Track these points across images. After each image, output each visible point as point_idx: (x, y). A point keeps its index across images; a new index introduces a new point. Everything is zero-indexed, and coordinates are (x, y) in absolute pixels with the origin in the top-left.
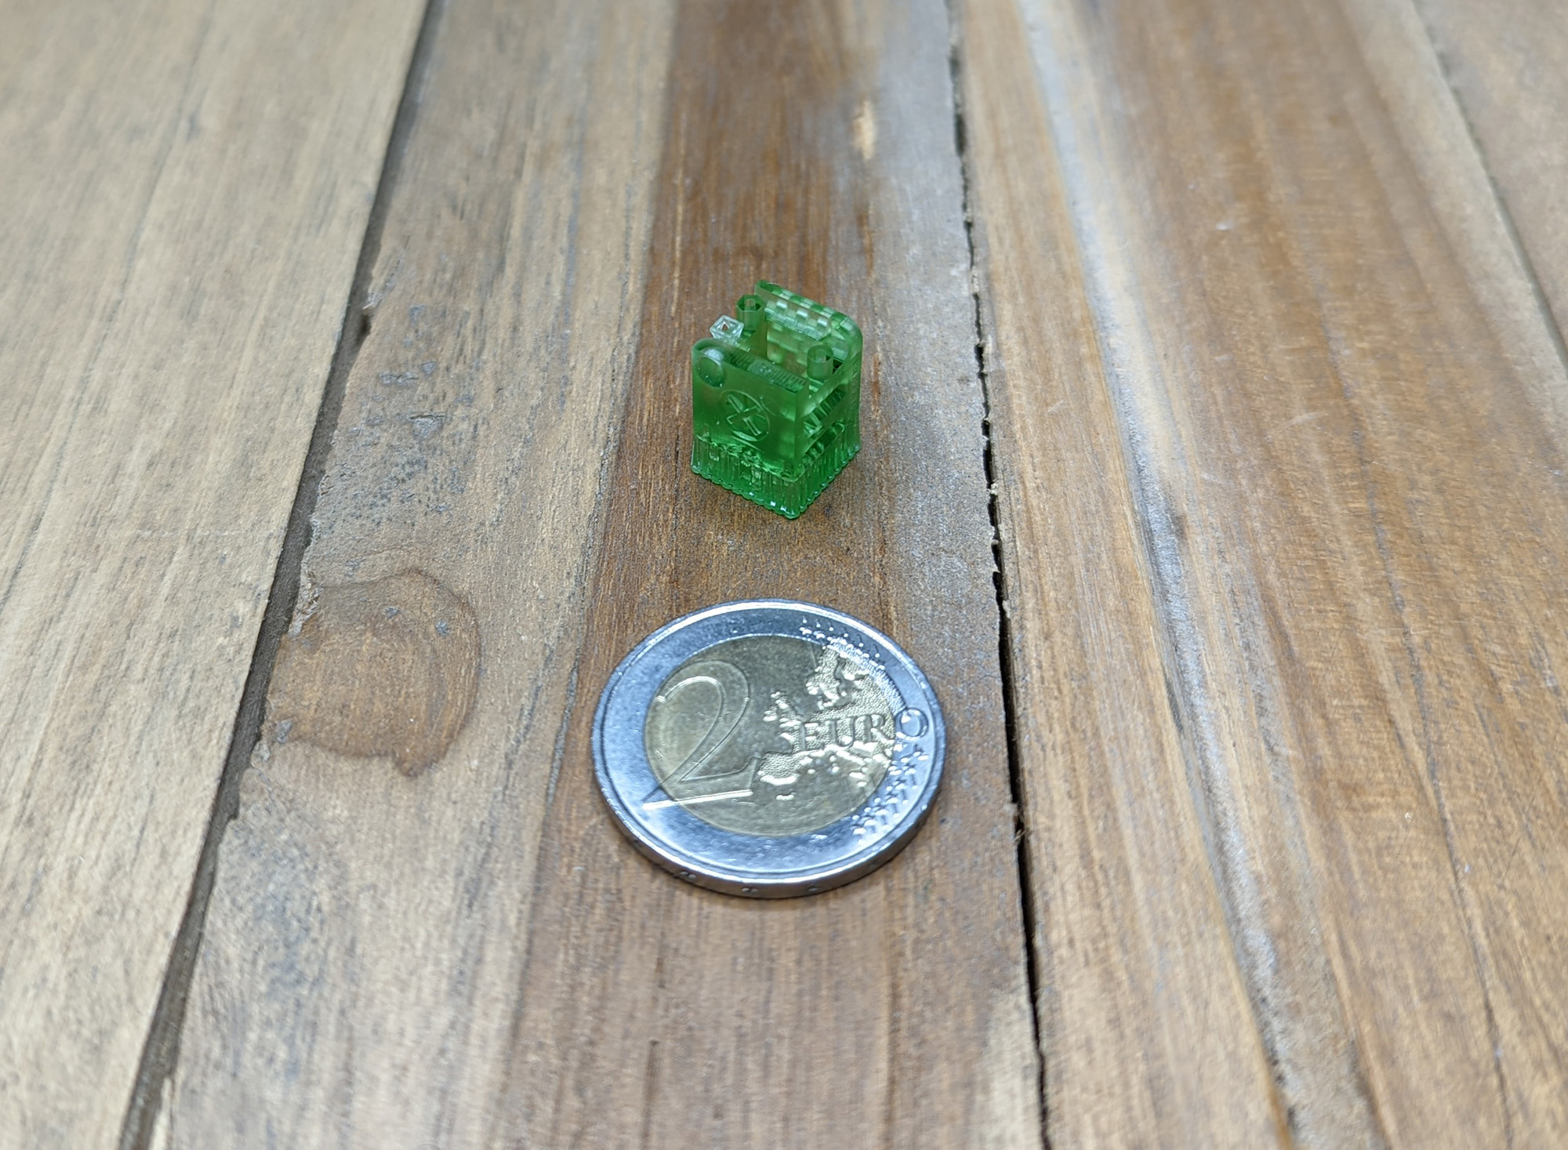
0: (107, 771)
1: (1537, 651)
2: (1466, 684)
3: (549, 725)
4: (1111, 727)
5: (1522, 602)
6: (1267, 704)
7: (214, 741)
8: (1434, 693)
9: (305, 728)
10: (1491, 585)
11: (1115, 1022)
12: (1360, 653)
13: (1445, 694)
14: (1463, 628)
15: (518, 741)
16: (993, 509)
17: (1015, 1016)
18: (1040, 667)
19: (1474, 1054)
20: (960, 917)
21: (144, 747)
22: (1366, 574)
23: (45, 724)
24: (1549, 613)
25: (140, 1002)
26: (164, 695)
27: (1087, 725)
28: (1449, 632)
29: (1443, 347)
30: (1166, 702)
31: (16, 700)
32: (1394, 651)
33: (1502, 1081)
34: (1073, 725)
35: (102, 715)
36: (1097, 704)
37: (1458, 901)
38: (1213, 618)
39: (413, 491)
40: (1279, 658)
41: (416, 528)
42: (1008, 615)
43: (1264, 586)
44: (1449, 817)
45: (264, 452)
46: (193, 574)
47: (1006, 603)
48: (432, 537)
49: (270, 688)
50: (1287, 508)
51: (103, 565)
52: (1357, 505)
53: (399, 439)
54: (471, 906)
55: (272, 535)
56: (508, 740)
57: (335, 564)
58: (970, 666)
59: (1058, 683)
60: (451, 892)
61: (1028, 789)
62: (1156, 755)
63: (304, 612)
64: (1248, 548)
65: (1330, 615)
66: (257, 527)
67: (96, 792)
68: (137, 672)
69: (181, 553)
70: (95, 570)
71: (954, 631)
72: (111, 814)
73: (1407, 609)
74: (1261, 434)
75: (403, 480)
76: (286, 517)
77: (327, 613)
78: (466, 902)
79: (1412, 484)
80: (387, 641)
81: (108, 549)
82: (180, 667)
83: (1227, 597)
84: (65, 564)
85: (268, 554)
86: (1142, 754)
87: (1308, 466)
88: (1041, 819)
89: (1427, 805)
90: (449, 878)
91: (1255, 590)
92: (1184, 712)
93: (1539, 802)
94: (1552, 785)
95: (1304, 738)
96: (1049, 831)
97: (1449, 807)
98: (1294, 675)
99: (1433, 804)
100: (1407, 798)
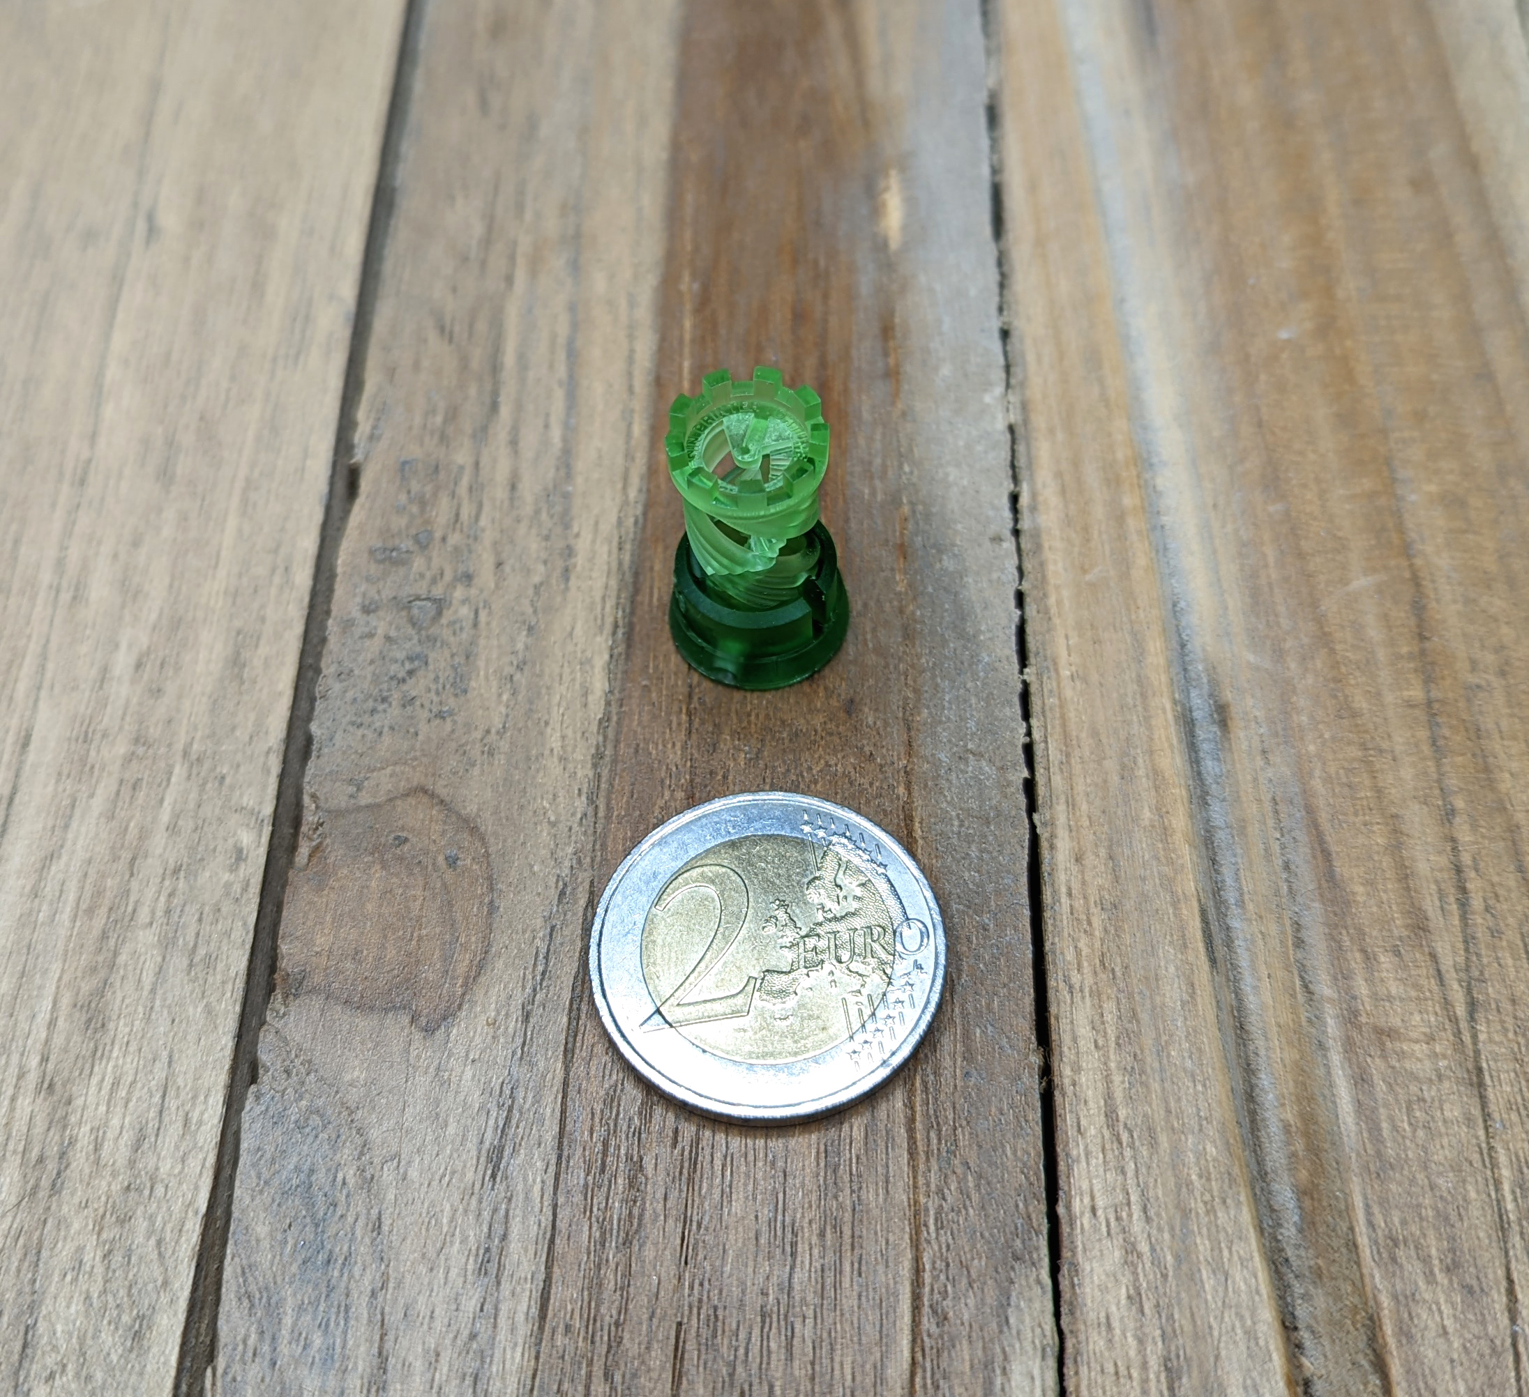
0: (123, 1030)
3: (565, 970)
4: (1141, 962)
6: (1304, 934)
7: (229, 994)
8: (1480, 921)
9: (319, 978)
12: (1405, 875)
13: (1491, 921)
14: (1515, 842)
15: (535, 990)
16: (1025, 697)
18: (1070, 894)
21: (158, 1003)
23: (57, 976)
26: (174, 941)
27: (1115, 962)
28: (1500, 847)
30: (1199, 935)
31: (25, 950)
32: (1441, 871)
33: (1517, 1355)
34: (1102, 963)
35: (112, 966)
36: (1127, 939)
37: (1487, 1160)
38: (1254, 830)
39: (414, 693)
40: (1319, 881)
41: (420, 737)
42: (1038, 831)
43: (1306, 792)
44: (1484, 1065)
45: (257, 646)
46: (193, 796)
47: (1036, 817)
48: (438, 748)
49: (281, 932)
50: (1336, 697)
51: (99, 791)
52: (1411, 693)
53: (398, 628)
54: (493, 1176)
55: (270, 749)
56: (524, 987)
57: (338, 784)
58: (998, 893)
59: (1088, 915)
60: (474, 1161)
61: (1054, 1037)
62: (1186, 997)
63: (311, 839)
64: (1293, 747)
65: (1375, 828)
66: (255, 739)
67: (115, 1054)
68: (144, 915)
69: (179, 771)
70: (92, 796)
71: (981, 851)
72: (130, 1079)
73: (1457, 820)
74: (1315, 604)
75: (404, 680)
76: (284, 726)
77: (333, 843)
78: (489, 1172)
79: (1474, 665)
80: (397, 875)
81: (103, 769)
82: (187, 908)
83: (1268, 806)
84: (60, 789)
85: (269, 772)
86: (1172, 993)
87: (1362, 644)
88: (1067, 1071)
89: (1463, 1052)
90: (472, 1145)
91: (1298, 799)
92: (1219, 940)
95: (1341, 975)
96: (1074, 1085)
97: (1485, 1052)
98: (1334, 902)
99: (1470, 1049)
100: (1442, 1043)
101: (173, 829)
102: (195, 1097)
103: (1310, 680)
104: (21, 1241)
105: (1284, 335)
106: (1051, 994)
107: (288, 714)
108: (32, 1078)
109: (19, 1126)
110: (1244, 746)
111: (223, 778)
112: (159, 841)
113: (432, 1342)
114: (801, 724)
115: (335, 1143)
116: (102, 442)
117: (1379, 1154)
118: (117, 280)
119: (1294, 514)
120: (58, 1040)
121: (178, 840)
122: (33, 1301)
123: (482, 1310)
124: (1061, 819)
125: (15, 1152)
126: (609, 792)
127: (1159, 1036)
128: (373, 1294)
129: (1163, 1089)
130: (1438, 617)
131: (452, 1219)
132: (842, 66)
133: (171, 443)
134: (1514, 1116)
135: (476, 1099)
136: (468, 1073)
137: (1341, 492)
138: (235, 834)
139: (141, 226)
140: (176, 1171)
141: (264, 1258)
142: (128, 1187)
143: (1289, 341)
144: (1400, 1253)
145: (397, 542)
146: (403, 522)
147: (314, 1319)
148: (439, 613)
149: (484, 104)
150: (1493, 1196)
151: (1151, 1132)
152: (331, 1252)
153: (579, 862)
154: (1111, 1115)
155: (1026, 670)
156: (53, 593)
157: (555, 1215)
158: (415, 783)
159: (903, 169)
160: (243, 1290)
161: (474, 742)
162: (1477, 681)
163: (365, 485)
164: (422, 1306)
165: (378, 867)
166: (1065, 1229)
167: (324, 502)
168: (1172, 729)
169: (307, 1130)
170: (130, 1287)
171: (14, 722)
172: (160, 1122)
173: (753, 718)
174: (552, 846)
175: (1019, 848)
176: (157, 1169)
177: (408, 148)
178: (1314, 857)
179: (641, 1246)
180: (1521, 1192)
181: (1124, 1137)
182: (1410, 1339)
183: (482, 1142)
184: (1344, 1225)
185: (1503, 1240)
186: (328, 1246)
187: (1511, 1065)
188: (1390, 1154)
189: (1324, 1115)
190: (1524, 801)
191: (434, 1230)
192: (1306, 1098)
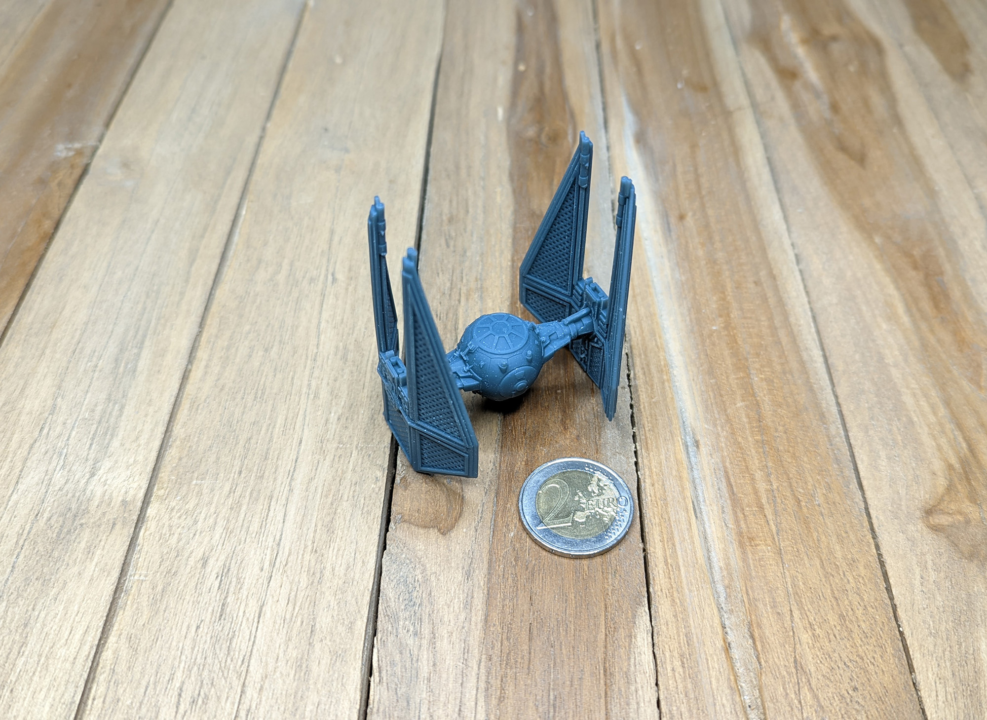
0: (340, 533)
1: (814, 491)
2: (791, 502)
3: (488, 516)
4: (674, 517)
5: (810, 474)
6: (725, 509)
7: (376, 523)
8: (780, 506)
9: (406, 517)
10: (800, 468)
11: (675, 616)
12: (756, 491)
13: (783, 506)
14: (790, 483)
15: (478, 523)
16: (634, 436)
17: (644, 614)
19: (786, 625)
20: (626, 582)
21: (352, 525)
22: (759, 463)
23: (316, 517)
24: (819, 478)
25: (362, 613)
26: (356, 506)
27: (666, 516)
28: (785, 484)
29: (790, 377)
30: (692, 508)
31: (304, 508)
32: (767, 491)
33: (794, 632)
34: (662, 517)
35: (335, 514)
36: (669, 509)
37: (783, 575)
38: (708, 478)
40: (729, 493)
42: (640, 477)
43: (725, 467)
44: (782, 548)
47: (639, 472)
49: (393, 503)
50: (733, 438)
51: (327, 458)
52: (757, 438)
54: (468, 579)
56: (475, 522)
59: (656, 501)
60: (461, 574)
61: (647, 539)
62: (688, 527)
63: (400, 475)
64: (720, 453)
65: (747, 478)
66: (380, 443)
67: (337, 541)
68: (345, 497)
69: (354, 453)
70: (325, 460)
72: (344, 548)
73: (772, 476)
74: (726, 410)
76: (390, 439)
77: (409, 476)
78: (466, 577)
79: (776, 430)
80: (431, 486)
81: (328, 452)
82: (360, 496)
83: (713, 471)
84: (313, 457)
85: (385, 453)
86: (684, 526)
87: (741, 422)
88: (652, 549)
89: (775, 544)
90: (460, 569)
91: (722, 469)
92: (698, 511)
93: (811, 544)
94: (815, 537)
95: (737, 521)
96: (654, 552)
97: (782, 545)
98: (734, 500)
99: (777, 544)
100: (769, 542)
101: (353, 471)
102: (366, 555)
104: (309, 598)
105: (714, 328)
106: (646, 525)
108: (310, 548)
109: (306, 563)
110: (705, 453)
111: (370, 455)
112: (349, 474)
113: (450, 629)
114: (562, 442)
115: (414, 568)
116: (321, 347)
117: (750, 574)
118: (323, 294)
120: (318, 536)
121: (356, 474)
122: (314, 617)
123: (466, 620)
124: (647, 473)
125: (304, 571)
126: (500, 462)
127: (680, 539)
128: (429, 615)
129: (682, 555)
130: (765, 415)
131: (455, 592)
134: (791, 563)
135: (461, 555)
136: (458, 547)
137: (734, 376)
138: (375, 473)
139: (330, 277)
140: (361, 577)
141: (392, 604)
142: (345, 582)
143: (716, 330)
144: (758, 604)
147: (410, 623)
150: (785, 586)
151: (679, 568)
152: (415, 602)
153: (491, 483)
154: (666, 562)
155: (634, 429)
156: (307, 395)
157: (488, 591)
160: (385, 613)
162: (777, 435)
164: (446, 619)
165: (424, 483)
166: (653, 595)
168: (681, 446)
169: (405, 564)
170: (347, 613)
171: (296, 436)
172: (354, 562)
173: (546, 440)
174: (482, 478)
175: (633, 481)
176: (354, 576)
178: (728, 486)
179: (517, 601)
180: (794, 585)
181: (670, 568)
182: (761, 628)
183: (463, 568)
184: (740, 595)
185: (789, 599)
186: (413, 600)
187: (790, 548)
188: (754, 574)
189: (733, 563)
190: (793, 471)
191: (449, 595)
192: (727, 558)
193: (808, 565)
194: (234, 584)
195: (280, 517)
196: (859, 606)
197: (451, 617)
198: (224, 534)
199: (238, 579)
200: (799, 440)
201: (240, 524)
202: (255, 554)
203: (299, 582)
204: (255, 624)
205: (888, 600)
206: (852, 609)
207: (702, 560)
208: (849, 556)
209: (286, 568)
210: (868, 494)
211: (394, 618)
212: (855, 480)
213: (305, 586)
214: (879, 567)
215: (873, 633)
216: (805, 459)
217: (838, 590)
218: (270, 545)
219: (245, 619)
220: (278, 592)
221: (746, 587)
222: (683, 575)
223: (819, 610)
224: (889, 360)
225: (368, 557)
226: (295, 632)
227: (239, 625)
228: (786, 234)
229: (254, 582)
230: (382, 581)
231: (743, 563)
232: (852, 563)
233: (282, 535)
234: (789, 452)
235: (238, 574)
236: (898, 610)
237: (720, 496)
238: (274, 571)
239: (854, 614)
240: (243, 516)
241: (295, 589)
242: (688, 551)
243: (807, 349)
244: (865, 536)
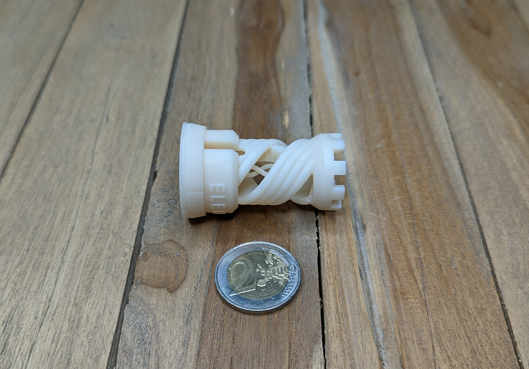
0: (95, 292)
1: (452, 259)
2: (434, 267)
3: (205, 279)
4: (345, 278)
5: (449, 246)
6: (384, 273)
7: (122, 284)
8: (426, 270)
9: (144, 281)
10: (442, 242)
12: (408, 260)
13: (428, 270)
14: (434, 253)
15: (198, 284)
16: (317, 222)
17: (319, 350)
18: (327, 264)
19: (429, 358)
20: (306, 326)
21: (104, 286)
23: (79, 280)
24: (456, 249)
26: (109, 273)
27: (338, 278)
28: (430, 254)
30: (359, 272)
31: (71, 275)
32: (416, 259)
33: (435, 363)
34: (335, 278)
35: (93, 278)
36: (341, 273)
37: (428, 321)
38: (371, 251)
39: (170, 220)
40: (387, 261)
41: (171, 229)
42: (320, 250)
43: (384, 242)
44: (427, 300)
45: (131, 209)
46: (114, 242)
47: (319, 247)
48: (175, 231)
49: (135, 271)
50: (391, 222)
51: (91, 239)
52: (409, 221)
53: (166, 205)
54: (187, 324)
55: (134, 231)
56: (195, 283)
57: (150, 239)
58: (310, 264)
59: (332, 268)
60: (182, 321)
61: (324, 294)
62: (355, 286)
63: (143, 251)
64: (381, 233)
65: (401, 250)
66: (130, 229)
67: (93, 298)
68: (101, 267)
69: (111, 236)
70: (89, 241)
71: (306, 255)
72: (97, 303)
73: (420, 248)
74: (386, 203)
75: (167, 217)
76: (137, 226)
77: (149, 251)
78: (186, 323)
79: (424, 216)
80: (164, 259)
81: (92, 235)
82: (112, 266)
83: (375, 245)
84: (81, 239)
85: (133, 236)
86: (352, 285)
87: (398, 211)
88: (327, 302)
89: (422, 298)
90: (182, 318)
91: (382, 244)
92: (363, 275)
93: (449, 297)
94: (453, 293)
95: (393, 281)
96: (329, 304)
97: (427, 298)
98: (391, 266)
99: (423, 297)
100: (417, 296)
101: (109, 248)
102: (113, 307)
103: (385, 218)
104: (68, 339)
105: (379, 146)
106: (323, 285)
107: (138, 224)
108: (72, 303)
109: (68, 313)
110: (369, 233)
111: (122, 237)
112: (105, 252)
113: (171, 361)
115: (147, 317)
116: (94, 165)
117: (402, 320)
118: (99, 130)
119: (381, 183)
120: (79, 294)
121: (110, 251)
122: (71, 353)
123: (183, 354)
124: (325, 248)
125: (67, 319)
126: (217, 241)
127: (349, 294)
128: (156, 351)
129: (350, 306)
130: (415, 205)
131: (176, 334)
132: (275, 89)
133: (111, 165)
134: (434, 311)
135: (183, 307)
136: (181, 302)
137: (392, 179)
138: (124, 249)
139: (105, 119)
140: (107, 324)
141: (129, 343)
142: (95, 327)
143: (380, 148)
144: (407, 341)
145: (166, 187)
146: (168, 183)
147: (141, 356)
148: (176, 202)
149: (189, 95)
150: (429, 328)
151: (347, 315)
152: (146, 342)
153: (209, 255)
154: (337, 311)
155: (317, 217)
156: (81, 197)
157: (202, 333)
158: (169, 239)
159: (289, 111)
160: (123, 350)
161: (184, 230)
162: (425, 219)
163: (158, 175)
164: (168, 354)
165: (160, 257)
166: (326, 336)
167: (148, 178)
168: (352, 229)
169: (141, 314)
170: (95, 349)
171: (70, 225)
172: (104, 313)
173: (252, 226)
174: (203, 253)
175: (315, 254)
176: (103, 323)
177: (170, 104)
178: (386, 256)
179: (223, 340)
180: (436, 328)
181: (341, 316)
182: (410, 360)
183: (184, 317)
184: (394, 336)
185: (432, 338)
186: (145, 340)
187: (433, 301)
188: (405, 319)
189: (389, 312)
190: (436, 245)
191: (172, 337)
192: (384, 308)
193: (447, 313)
194: (14, 328)
195: (53, 281)
196: (487, 344)
197: (173, 352)
198: (12, 293)
199: (18, 325)
200: (441, 223)
201: (24, 286)
202: (32, 307)
203: (62, 327)
204: (27, 358)
205: (510, 338)
206: (481, 346)
207: (365, 309)
208: (479, 306)
209: (54, 317)
210: (494, 261)
211: (129, 353)
212: (484, 251)
213: (66, 330)
214: (502, 314)
215: (498, 363)
216: (446, 236)
217: (470, 332)
218: (44, 300)
219: (20, 353)
220: (46, 334)
221: (399, 329)
222: (350, 321)
223: (455, 347)
224: (510, 166)
225: (114, 309)
226: (55, 363)
227: (15, 358)
228: (433, 83)
229: (30, 327)
230: (123, 326)
231: (397, 311)
232: (481, 311)
233: (53, 293)
234: (433, 231)
235: (18, 321)
236: (518, 346)
237: (380, 263)
238: (45, 319)
239: (482, 349)
240: (26, 280)
241: (59, 332)
242: (355, 303)
243: (447, 159)
244: (491, 291)
